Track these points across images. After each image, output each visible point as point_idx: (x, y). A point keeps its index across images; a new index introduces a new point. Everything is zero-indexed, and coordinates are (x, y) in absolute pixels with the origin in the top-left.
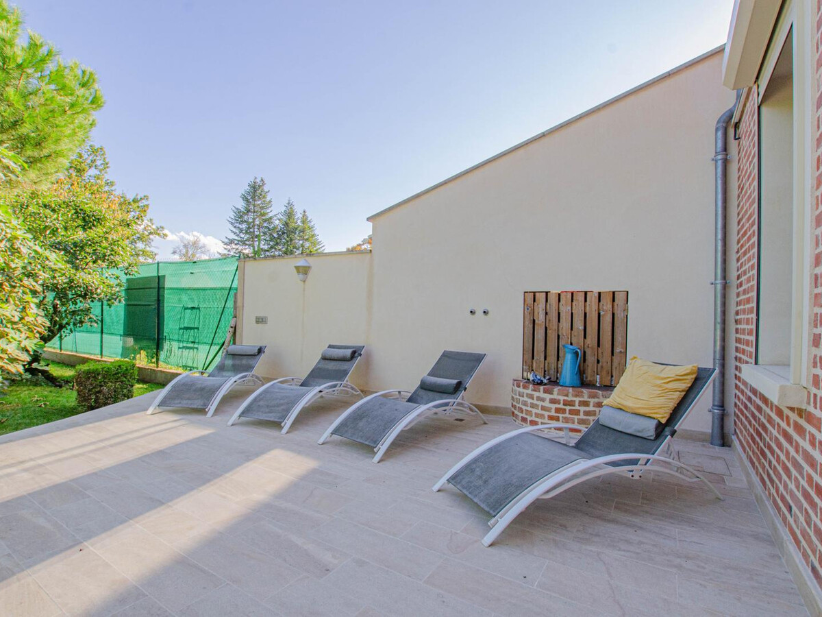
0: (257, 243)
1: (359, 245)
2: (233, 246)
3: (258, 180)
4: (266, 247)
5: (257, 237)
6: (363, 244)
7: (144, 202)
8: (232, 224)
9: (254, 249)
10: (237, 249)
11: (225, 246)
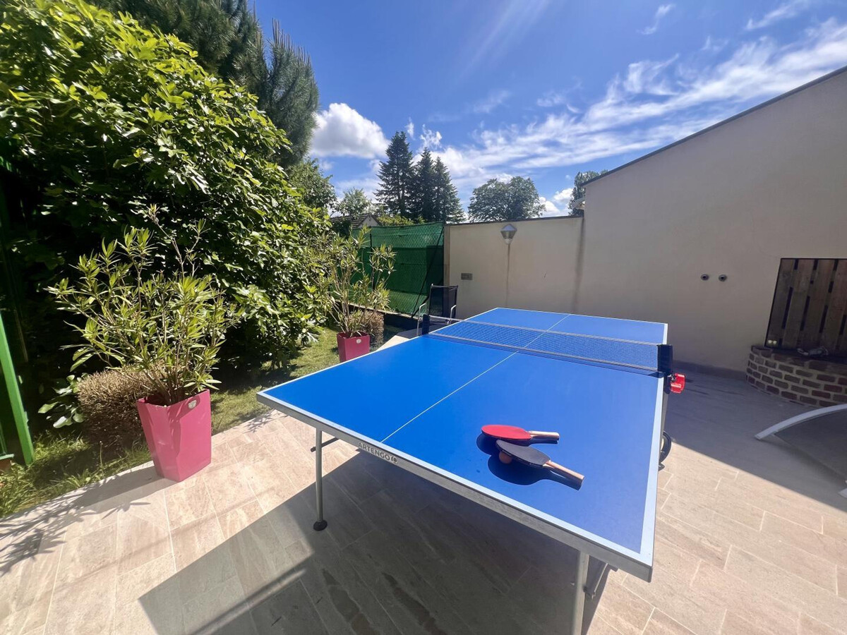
0: (401, 192)
1: (485, 186)
2: (383, 196)
3: (400, 135)
4: (408, 195)
5: (400, 186)
6: (489, 185)
7: (315, 164)
8: (381, 177)
9: (399, 197)
10: (386, 198)
11: (377, 197)
